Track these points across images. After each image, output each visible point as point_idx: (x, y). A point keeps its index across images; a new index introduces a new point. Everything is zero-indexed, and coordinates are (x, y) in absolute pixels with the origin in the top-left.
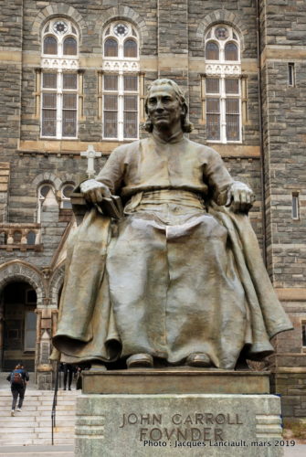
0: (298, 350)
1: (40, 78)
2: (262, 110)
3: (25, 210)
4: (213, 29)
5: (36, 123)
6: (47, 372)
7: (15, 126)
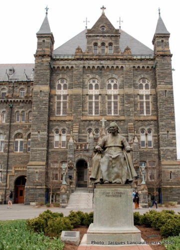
0: (169, 180)
1: (88, 97)
2: (157, 105)
3: (83, 138)
4: (141, 80)
5: (86, 111)
6: (91, 188)
7: (80, 112)
